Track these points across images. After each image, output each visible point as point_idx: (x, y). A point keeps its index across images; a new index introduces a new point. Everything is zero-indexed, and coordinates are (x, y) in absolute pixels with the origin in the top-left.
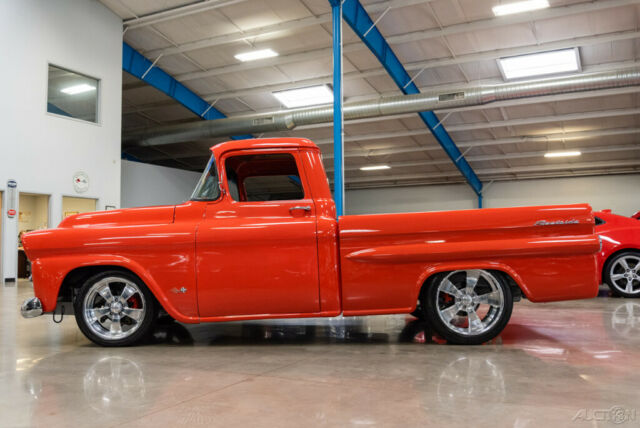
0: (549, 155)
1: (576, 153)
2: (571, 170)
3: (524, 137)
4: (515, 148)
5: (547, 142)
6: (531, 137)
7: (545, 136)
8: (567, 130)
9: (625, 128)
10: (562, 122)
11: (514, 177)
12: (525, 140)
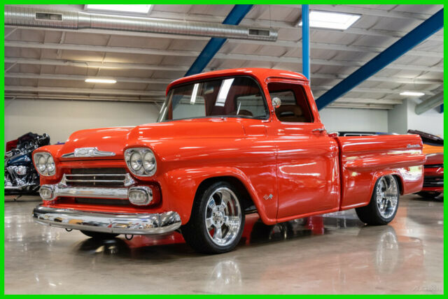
0: (89, 80)
1: (112, 81)
2: (89, 95)
3: (66, 61)
4: (54, 70)
5: (88, 69)
6: (73, 62)
7: (85, 63)
8: (107, 60)
9: (150, 65)
10: (105, 53)
11: (36, 96)
12: (67, 64)
